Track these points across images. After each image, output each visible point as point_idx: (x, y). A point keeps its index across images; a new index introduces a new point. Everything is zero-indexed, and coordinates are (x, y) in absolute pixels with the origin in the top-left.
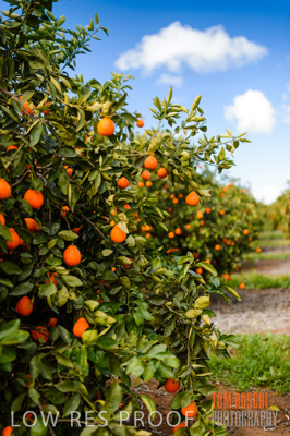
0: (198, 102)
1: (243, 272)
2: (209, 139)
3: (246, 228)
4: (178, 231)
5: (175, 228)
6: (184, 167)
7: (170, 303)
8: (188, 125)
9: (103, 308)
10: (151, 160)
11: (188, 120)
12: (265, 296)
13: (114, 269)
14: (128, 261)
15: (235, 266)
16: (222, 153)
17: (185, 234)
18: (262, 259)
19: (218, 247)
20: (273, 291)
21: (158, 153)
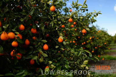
0: (85, 2)
1: (104, 55)
2: (89, 13)
3: (105, 42)
4: (85, 43)
5: (84, 42)
6: (81, 22)
7: (76, 62)
8: (82, 9)
9: (54, 63)
10: (70, 20)
11: (82, 8)
12: (111, 62)
13: (59, 52)
14: (63, 49)
15: (101, 53)
16: (93, 17)
17: (86, 44)
18: (110, 51)
19: (96, 48)
20: (113, 61)
21: (72, 17)
